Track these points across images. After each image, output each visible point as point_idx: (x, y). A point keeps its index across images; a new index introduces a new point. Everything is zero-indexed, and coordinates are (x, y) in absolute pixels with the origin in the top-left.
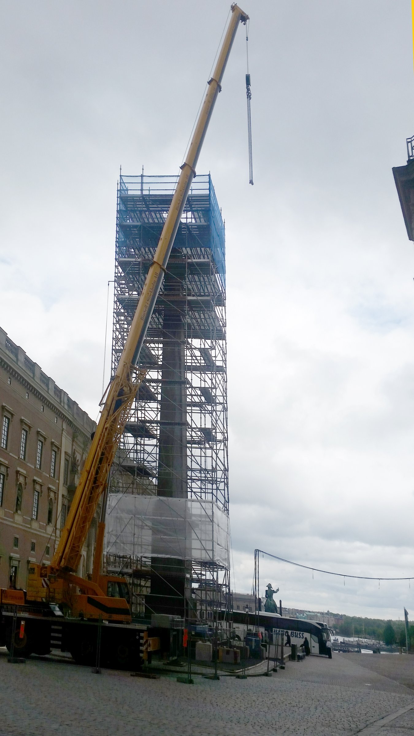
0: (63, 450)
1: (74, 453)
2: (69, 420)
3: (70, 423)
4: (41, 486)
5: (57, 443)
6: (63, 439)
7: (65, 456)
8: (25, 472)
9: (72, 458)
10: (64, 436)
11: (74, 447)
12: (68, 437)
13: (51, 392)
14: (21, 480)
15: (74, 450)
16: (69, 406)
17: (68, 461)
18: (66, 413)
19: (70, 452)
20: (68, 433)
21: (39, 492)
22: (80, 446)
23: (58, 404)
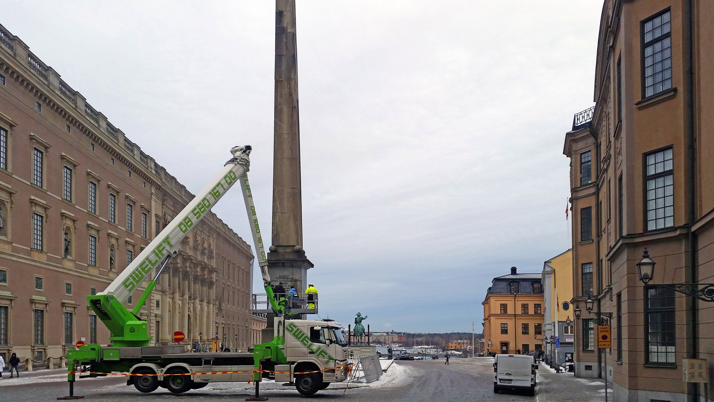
0: (153, 213)
1: (165, 215)
2: (158, 184)
3: (159, 188)
4: (134, 246)
5: (147, 207)
6: (153, 203)
7: (156, 219)
8: (116, 234)
9: (162, 220)
10: (154, 200)
11: (164, 210)
12: (158, 201)
13: (137, 158)
14: (113, 241)
15: (165, 212)
16: (156, 172)
17: (159, 223)
18: (154, 178)
19: (160, 214)
20: (157, 197)
21: (131, 252)
22: (169, 209)
23: (145, 169)
